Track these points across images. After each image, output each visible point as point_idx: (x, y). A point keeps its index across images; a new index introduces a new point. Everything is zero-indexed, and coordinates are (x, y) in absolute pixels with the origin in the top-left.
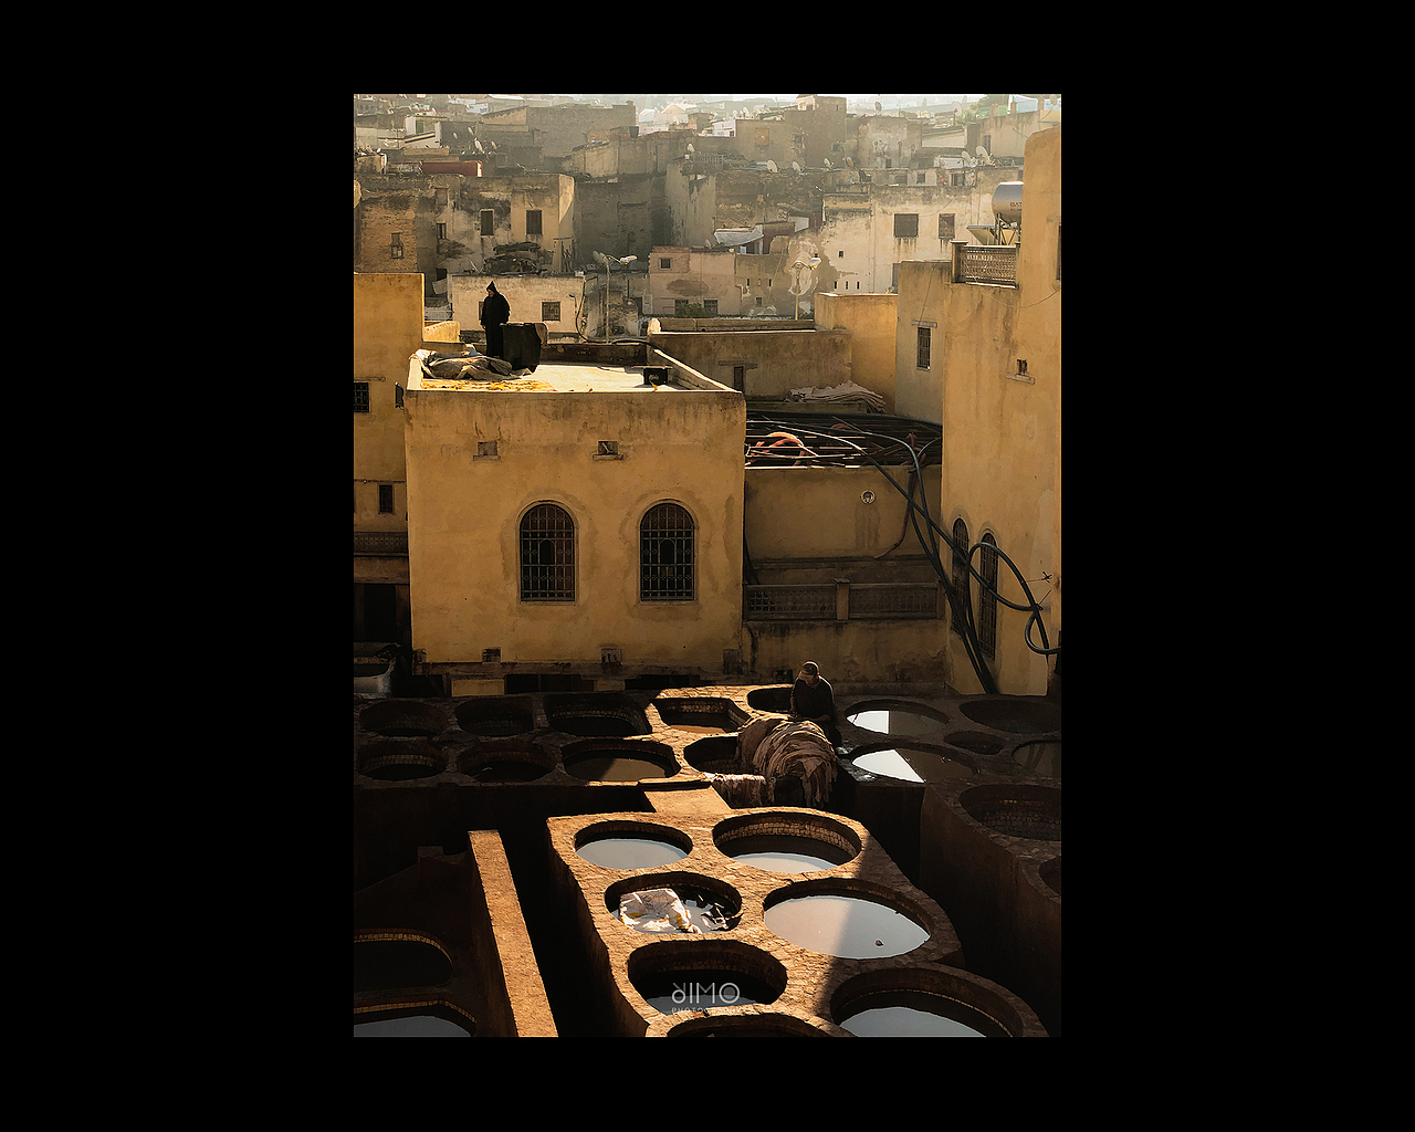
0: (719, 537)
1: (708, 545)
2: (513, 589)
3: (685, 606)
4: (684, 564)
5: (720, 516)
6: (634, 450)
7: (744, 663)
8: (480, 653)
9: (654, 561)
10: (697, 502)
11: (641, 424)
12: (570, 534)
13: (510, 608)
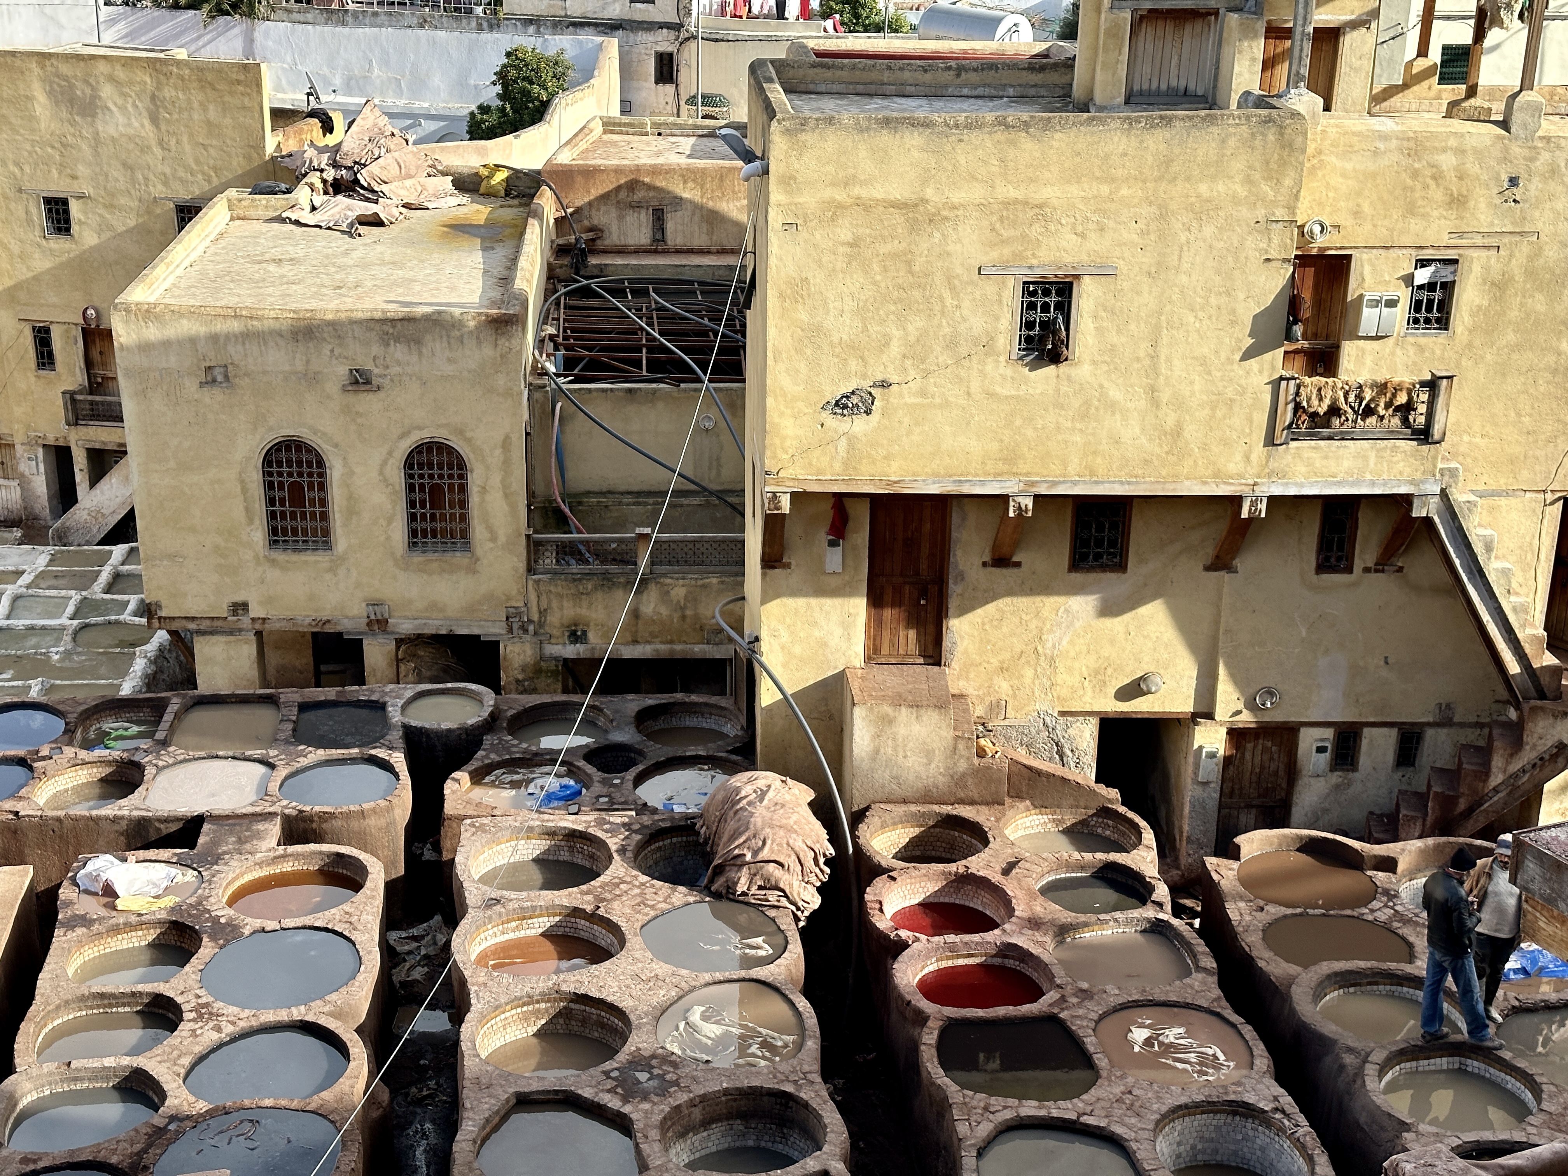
0: (496, 479)
1: (484, 490)
2: (258, 534)
3: (459, 558)
4: (457, 511)
5: (496, 457)
6: (392, 380)
7: (530, 621)
8: (225, 607)
9: (423, 506)
10: (469, 441)
11: (398, 351)
12: (321, 475)
13: (256, 557)
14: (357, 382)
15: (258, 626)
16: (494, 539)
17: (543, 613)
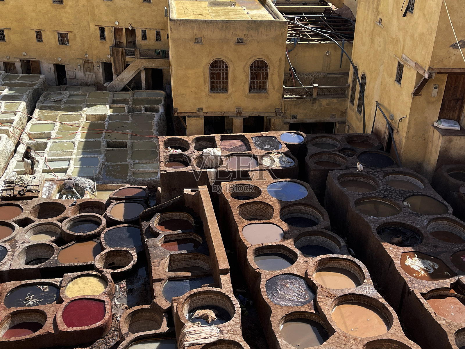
0: (276, 71)
1: (272, 74)
2: (207, 88)
3: (264, 95)
4: (264, 80)
5: (277, 65)
6: (249, 41)
7: (282, 112)
8: (196, 109)
9: (254, 79)
10: (269, 59)
11: (252, 32)
12: (226, 70)
13: (206, 94)
14: (239, 42)
15: (205, 115)
16: (274, 89)
17: (285, 110)
